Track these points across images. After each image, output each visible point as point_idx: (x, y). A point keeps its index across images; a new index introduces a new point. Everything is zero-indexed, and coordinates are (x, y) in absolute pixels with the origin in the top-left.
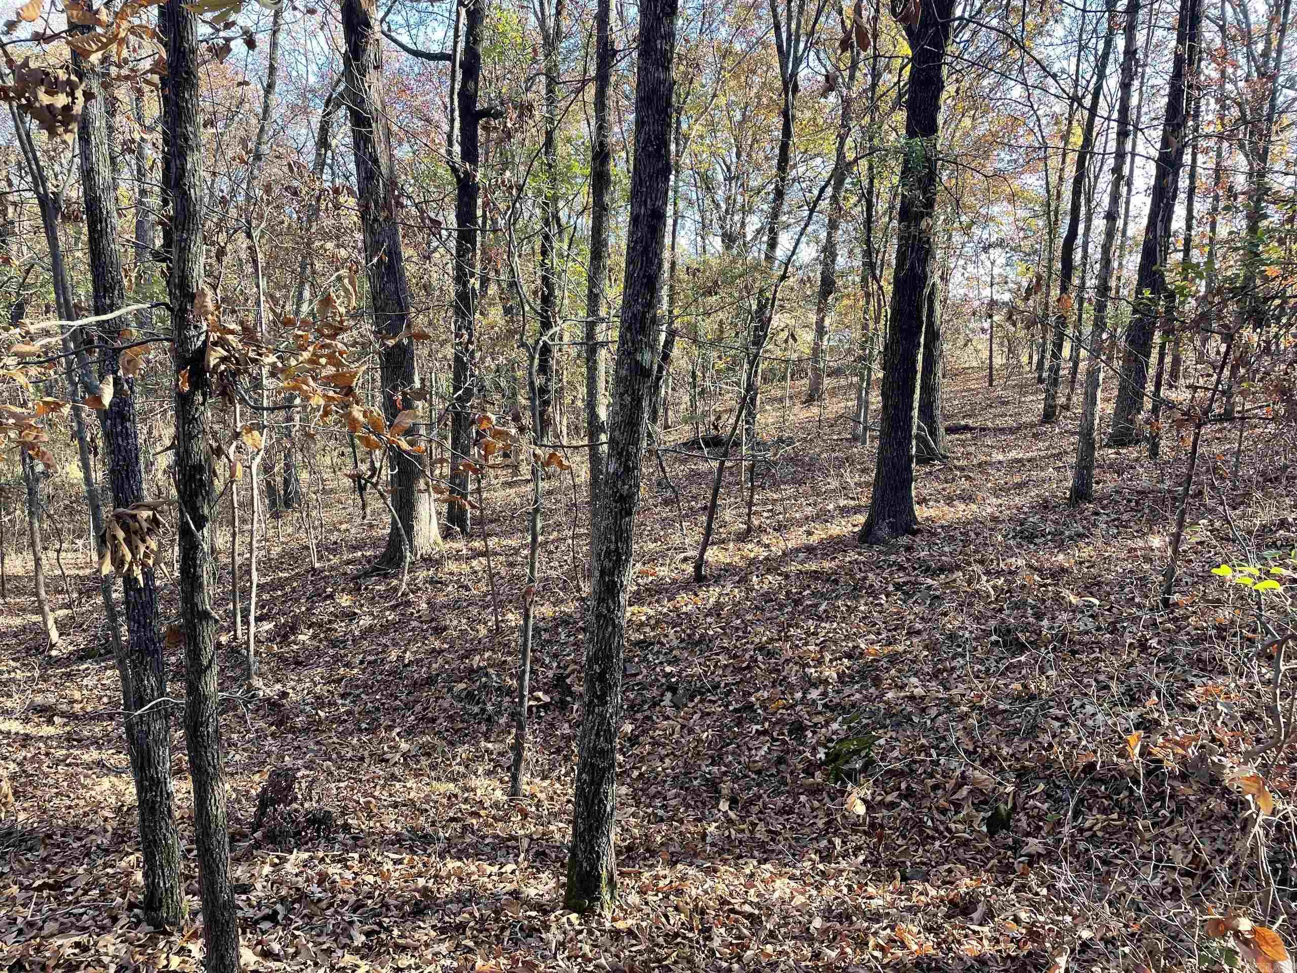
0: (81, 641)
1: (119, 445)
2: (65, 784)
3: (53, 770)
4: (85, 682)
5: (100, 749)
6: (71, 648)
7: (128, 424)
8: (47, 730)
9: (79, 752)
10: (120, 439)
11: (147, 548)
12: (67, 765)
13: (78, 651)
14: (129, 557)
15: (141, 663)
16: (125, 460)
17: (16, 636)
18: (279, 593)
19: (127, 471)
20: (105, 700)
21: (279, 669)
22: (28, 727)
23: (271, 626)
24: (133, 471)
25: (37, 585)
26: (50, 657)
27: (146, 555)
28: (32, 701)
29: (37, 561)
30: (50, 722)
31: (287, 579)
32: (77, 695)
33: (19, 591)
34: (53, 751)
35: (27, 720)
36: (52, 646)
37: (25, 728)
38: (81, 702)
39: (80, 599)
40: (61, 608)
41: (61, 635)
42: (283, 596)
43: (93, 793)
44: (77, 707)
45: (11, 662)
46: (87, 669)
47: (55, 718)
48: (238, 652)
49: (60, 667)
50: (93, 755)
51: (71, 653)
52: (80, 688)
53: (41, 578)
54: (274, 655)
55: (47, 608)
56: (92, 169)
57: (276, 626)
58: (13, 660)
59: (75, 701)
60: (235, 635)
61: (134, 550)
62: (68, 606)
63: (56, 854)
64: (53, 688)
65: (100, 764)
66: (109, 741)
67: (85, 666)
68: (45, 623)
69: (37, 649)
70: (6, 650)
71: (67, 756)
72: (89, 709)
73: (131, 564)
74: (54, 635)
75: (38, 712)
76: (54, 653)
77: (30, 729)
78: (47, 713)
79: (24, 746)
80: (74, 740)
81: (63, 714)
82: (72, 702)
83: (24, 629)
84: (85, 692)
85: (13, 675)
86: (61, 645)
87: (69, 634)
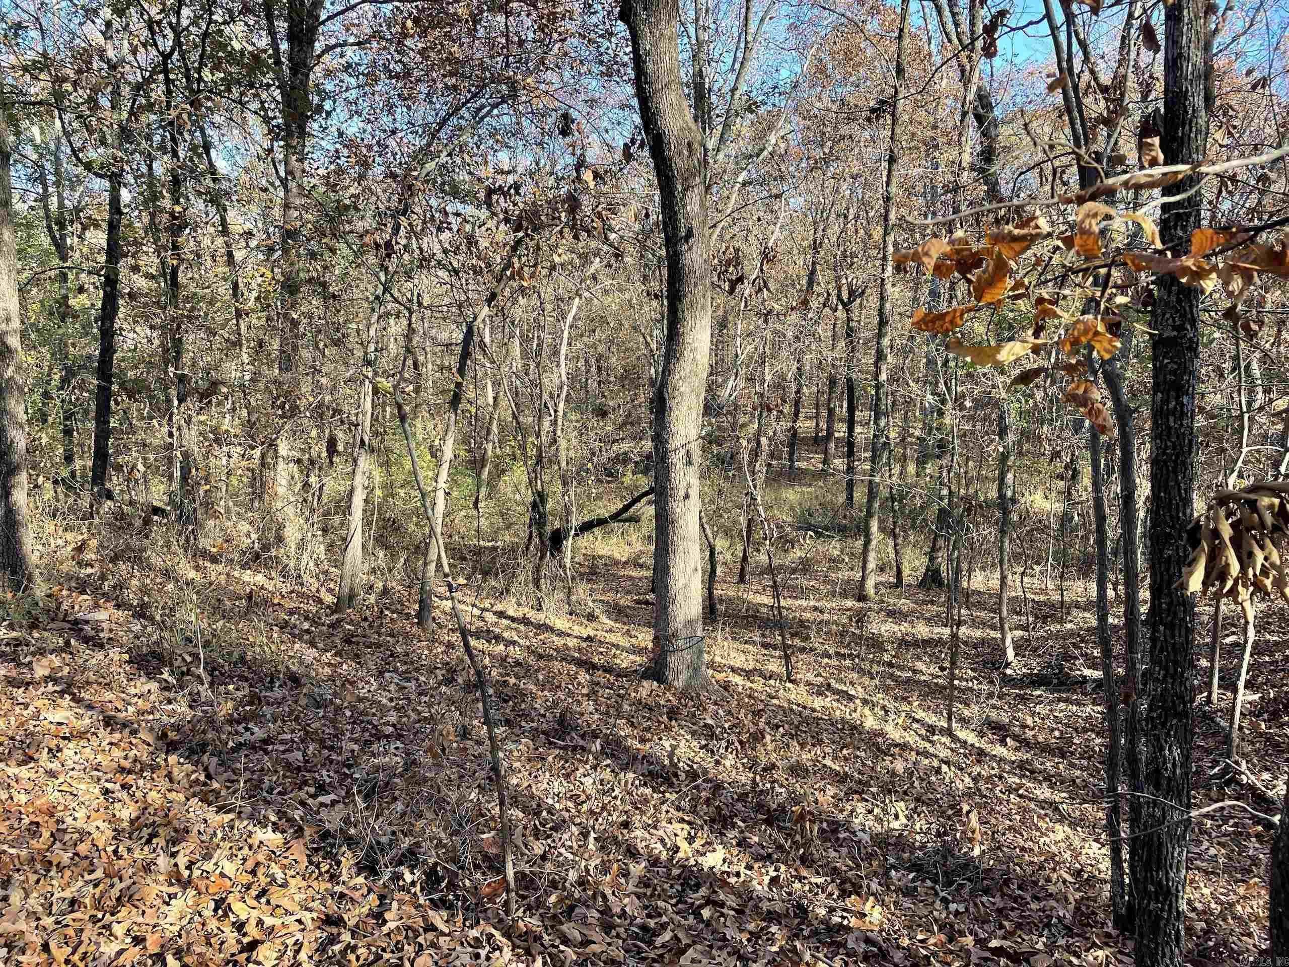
0: (1036, 666)
1: (1169, 428)
2: (1018, 818)
3: (1005, 797)
4: (1038, 709)
5: (1052, 788)
6: (1024, 670)
7: (1185, 400)
8: (999, 750)
9: (1032, 785)
10: (1171, 419)
11: (1266, 559)
12: (1020, 796)
13: (1031, 675)
14: (1235, 568)
15: (1164, 725)
16: (1174, 448)
17: (975, 647)
18: (1267, 659)
19: (1175, 462)
20: (1057, 733)
21: (1267, 754)
22: (982, 741)
23: (1257, 697)
24: (1184, 463)
25: (1000, 603)
26: (1005, 674)
27: (1265, 572)
28: (988, 716)
29: (1003, 579)
30: (1003, 742)
31: (1276, 643)
32: (1029, 722)
33: (981, 606)
34: (1005, 775)
35: (981, 734)
36: (1008, 665)
37: (979, 742)
38: (1033, 729)
39: (1036, 623)
40: (1016, 629)
41: (1016, 655)
42: (1271, 663)
43: (1047, 840)
44: (1029, 734)
45: (969, 671)
46: (1040, 696)
47: (1008, 740)
48: (1212, 720)
49: (1014, 687)
50: (1043, 792)
51: (1024, 675)
52: (1033, 715)
53: (1005, 597)
54: (1261, 735)
55: (1007, 626)
56: (1180, 55)
57: (1262, 698)
58: (972, 669)
59: (1028, 726)
60: (1209, 697)
61: (1246, 559)
62: (1025, 628)
63: (1013, 909)
64: (1006, 707)
65: (1053, 806)
66: (1062, 783)
67: (1038, 693)
68: (1003, 639)
69: (993, 664)
70: (966, 659)
71: (1021, 786)
72: (1041, 739)
73: (1236, 581)
74: (1010, 654)
75: (993, 728)
76: (1009, 671)
77: (983, 744)
78: (1000, 731)
79: (979, 762)
80: (1027, 770)
81: (1015, 738)
82: (1024, 726)
83: (983, 642)
84: (1037, 719)
85: (970, 684)
86: (1016, 665)
87: (1024, 656)
